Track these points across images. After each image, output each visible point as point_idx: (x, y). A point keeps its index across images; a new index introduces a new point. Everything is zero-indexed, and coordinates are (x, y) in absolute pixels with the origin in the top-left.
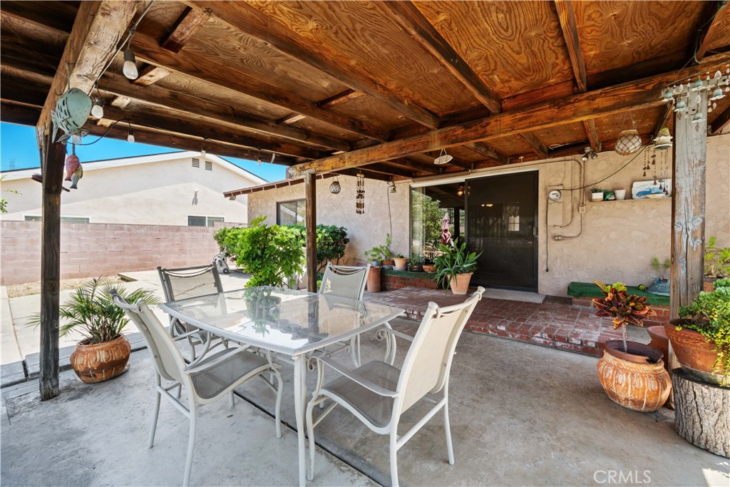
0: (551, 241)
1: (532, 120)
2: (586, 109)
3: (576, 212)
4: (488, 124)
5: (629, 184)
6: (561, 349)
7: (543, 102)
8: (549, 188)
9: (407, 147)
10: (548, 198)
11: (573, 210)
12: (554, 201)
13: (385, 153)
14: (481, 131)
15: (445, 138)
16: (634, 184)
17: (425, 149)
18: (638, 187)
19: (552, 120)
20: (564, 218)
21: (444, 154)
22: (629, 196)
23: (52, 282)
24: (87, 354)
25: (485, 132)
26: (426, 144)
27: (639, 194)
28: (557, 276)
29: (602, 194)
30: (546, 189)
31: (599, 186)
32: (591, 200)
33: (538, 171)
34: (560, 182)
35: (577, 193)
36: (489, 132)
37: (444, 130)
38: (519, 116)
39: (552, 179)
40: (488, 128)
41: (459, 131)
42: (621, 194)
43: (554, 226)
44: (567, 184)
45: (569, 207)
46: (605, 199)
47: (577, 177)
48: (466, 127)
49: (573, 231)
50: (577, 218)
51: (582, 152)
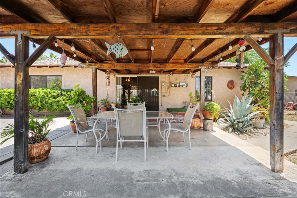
0: (162, 97)
1: (177, 67)
2: (187, 67)
3: (168, 90)
4: (166, 65)
5: (179, 83)
6: (176, 123)
7: (179, 63)
8: (162, 82)
9: (142, 66)
10: (162, 85)
11: (167, 89)
12: (163, 86)
13: (133, 66)
14: (165, 66)
15: (155, 66)
16: (180, 83)
17: (148, 68)
18: (181, 84)
19: (181, 68)
20: (165, 91)
21: (153, 70)
22: (179, 86)
23: (26, 111)
24: (39, 147)
25: (166, 67)
26: (148, 67)
27: (181, 85)
28: (164, 107)
29: (174, 85)
30: (161, 82)
31: (173, 83)
32: (172, 86)
33: (159, 77)
34: (164, 81)
35: (168, 84)
36: (167, 67)
37: (154, 64)
38: (174, 65)
39: (162, 80)
40: (166, 66)
41: (159, 65)
42: (178, 85)
43: (163, 93)
44: (166, 82)
45: (166, 88)
46: (175, 86)
47: (168, 80)
48: (161, 65)
49: (167, 94)
50: (168, 91)
51: (169, 73)
